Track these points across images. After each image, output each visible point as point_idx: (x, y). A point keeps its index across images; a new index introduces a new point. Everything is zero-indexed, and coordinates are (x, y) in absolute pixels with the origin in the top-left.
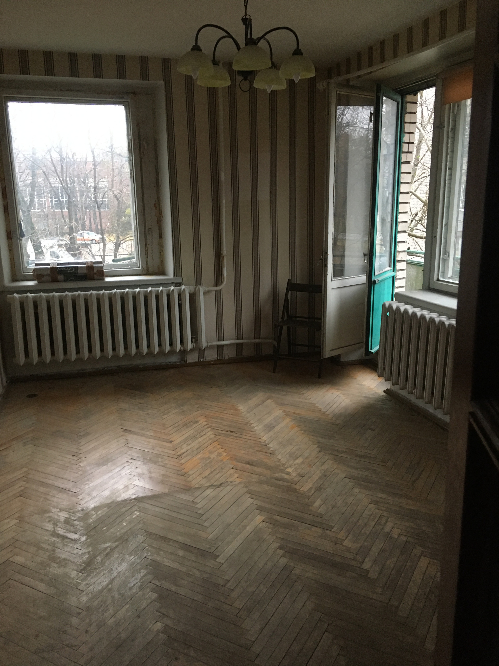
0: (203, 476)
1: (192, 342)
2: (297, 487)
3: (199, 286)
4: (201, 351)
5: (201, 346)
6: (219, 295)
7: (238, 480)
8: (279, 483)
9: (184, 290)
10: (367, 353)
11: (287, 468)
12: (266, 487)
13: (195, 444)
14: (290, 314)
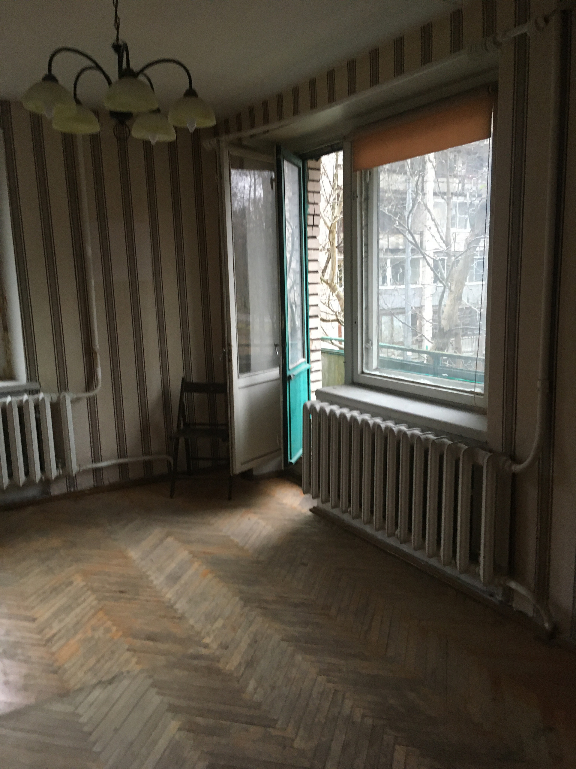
0: (85, 668)
1: (57, 467)
2: (221, 665)
3: (64, 393)
4: (71, 479)
5: (71, 473)
6: (92, 403)
7: (138, 668)
8: (195, 662)
9: (43, 399)
10: (287, 463)
11: (203, 638)
12: (177, 672)
13: (70, 619)
14: (187, 420)
